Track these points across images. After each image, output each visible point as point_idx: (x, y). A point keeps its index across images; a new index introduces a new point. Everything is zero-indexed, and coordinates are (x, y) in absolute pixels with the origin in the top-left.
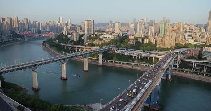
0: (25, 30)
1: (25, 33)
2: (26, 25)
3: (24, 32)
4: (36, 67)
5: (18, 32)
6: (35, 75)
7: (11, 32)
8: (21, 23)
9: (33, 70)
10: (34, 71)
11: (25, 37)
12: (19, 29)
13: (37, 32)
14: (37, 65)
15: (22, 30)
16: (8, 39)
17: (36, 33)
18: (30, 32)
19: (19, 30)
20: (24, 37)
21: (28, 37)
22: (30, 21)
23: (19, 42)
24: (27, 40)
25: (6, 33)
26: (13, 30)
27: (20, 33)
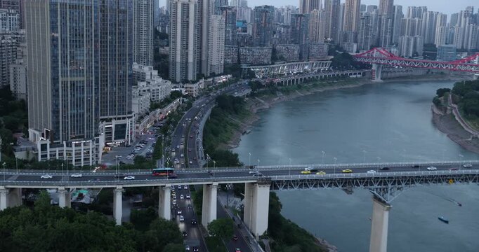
0: (377, 45)
1: (376, 53)
2: (384, 22)
3: (372, 48)
4: (390, 186)
5: (353, 50)
6: (382, 219)
7: (330, 46)
8: (368, 17)
9: (375, 197)
10: (380, 200)
11: (374, 67)
12: (359, 36)
13: (420, 49)
14: (397, 181)
15: (366, 43)
16: (319, 71)
17: (415, 54)
18: (394, 50)
19: (356, 41)
20: (368, 66)
21: (385, 68)
22: (400, 7)
23: (351, 86)
24: (378, 79)
25: (314, 50)
26: (339, 39)
27: (358, 52)
